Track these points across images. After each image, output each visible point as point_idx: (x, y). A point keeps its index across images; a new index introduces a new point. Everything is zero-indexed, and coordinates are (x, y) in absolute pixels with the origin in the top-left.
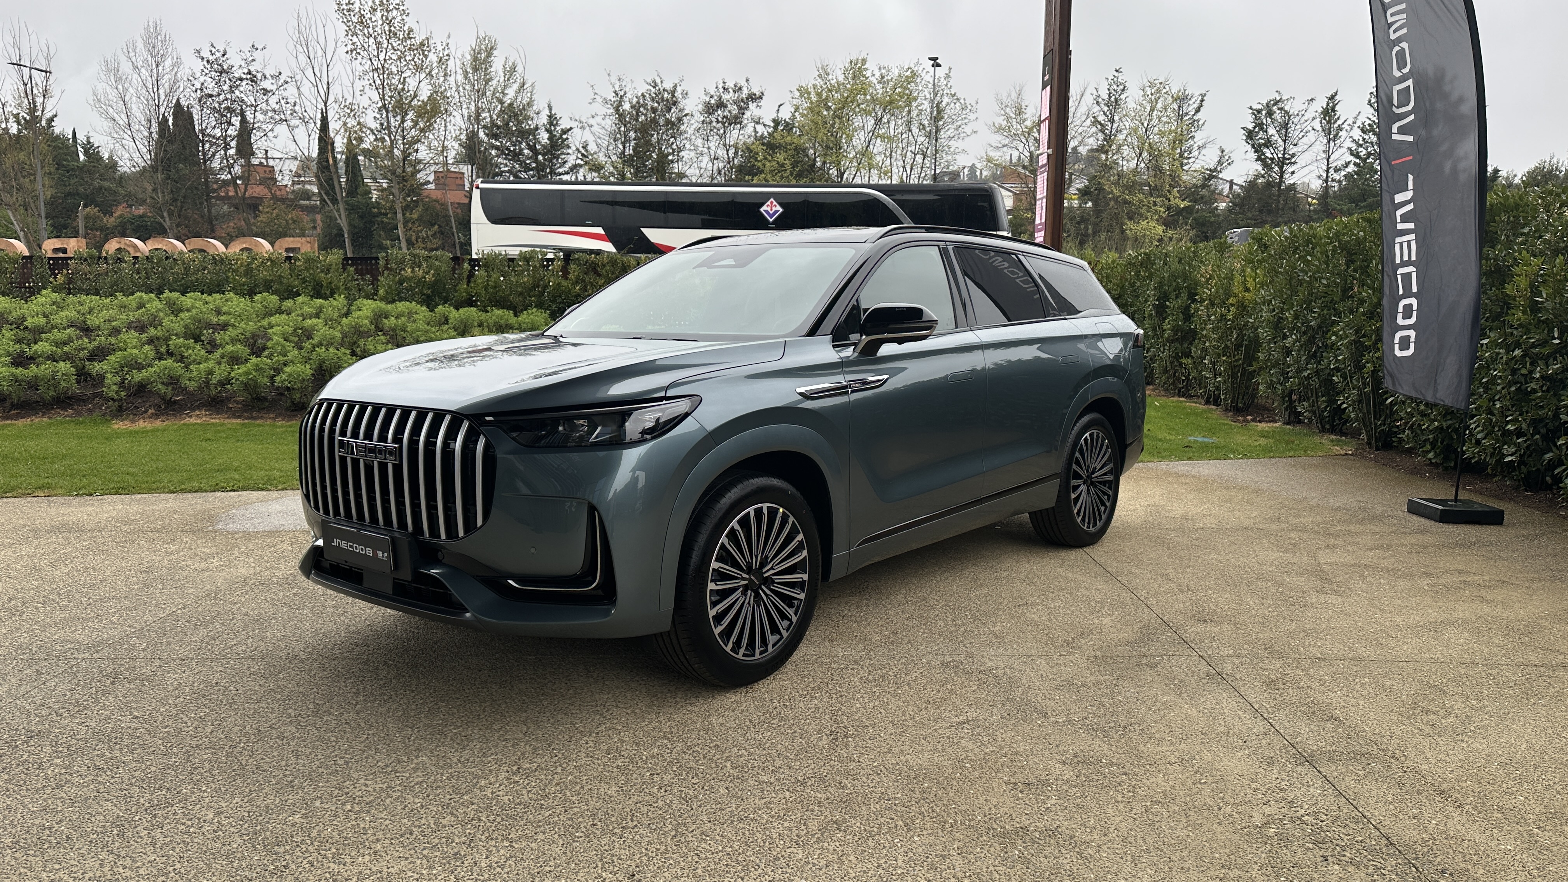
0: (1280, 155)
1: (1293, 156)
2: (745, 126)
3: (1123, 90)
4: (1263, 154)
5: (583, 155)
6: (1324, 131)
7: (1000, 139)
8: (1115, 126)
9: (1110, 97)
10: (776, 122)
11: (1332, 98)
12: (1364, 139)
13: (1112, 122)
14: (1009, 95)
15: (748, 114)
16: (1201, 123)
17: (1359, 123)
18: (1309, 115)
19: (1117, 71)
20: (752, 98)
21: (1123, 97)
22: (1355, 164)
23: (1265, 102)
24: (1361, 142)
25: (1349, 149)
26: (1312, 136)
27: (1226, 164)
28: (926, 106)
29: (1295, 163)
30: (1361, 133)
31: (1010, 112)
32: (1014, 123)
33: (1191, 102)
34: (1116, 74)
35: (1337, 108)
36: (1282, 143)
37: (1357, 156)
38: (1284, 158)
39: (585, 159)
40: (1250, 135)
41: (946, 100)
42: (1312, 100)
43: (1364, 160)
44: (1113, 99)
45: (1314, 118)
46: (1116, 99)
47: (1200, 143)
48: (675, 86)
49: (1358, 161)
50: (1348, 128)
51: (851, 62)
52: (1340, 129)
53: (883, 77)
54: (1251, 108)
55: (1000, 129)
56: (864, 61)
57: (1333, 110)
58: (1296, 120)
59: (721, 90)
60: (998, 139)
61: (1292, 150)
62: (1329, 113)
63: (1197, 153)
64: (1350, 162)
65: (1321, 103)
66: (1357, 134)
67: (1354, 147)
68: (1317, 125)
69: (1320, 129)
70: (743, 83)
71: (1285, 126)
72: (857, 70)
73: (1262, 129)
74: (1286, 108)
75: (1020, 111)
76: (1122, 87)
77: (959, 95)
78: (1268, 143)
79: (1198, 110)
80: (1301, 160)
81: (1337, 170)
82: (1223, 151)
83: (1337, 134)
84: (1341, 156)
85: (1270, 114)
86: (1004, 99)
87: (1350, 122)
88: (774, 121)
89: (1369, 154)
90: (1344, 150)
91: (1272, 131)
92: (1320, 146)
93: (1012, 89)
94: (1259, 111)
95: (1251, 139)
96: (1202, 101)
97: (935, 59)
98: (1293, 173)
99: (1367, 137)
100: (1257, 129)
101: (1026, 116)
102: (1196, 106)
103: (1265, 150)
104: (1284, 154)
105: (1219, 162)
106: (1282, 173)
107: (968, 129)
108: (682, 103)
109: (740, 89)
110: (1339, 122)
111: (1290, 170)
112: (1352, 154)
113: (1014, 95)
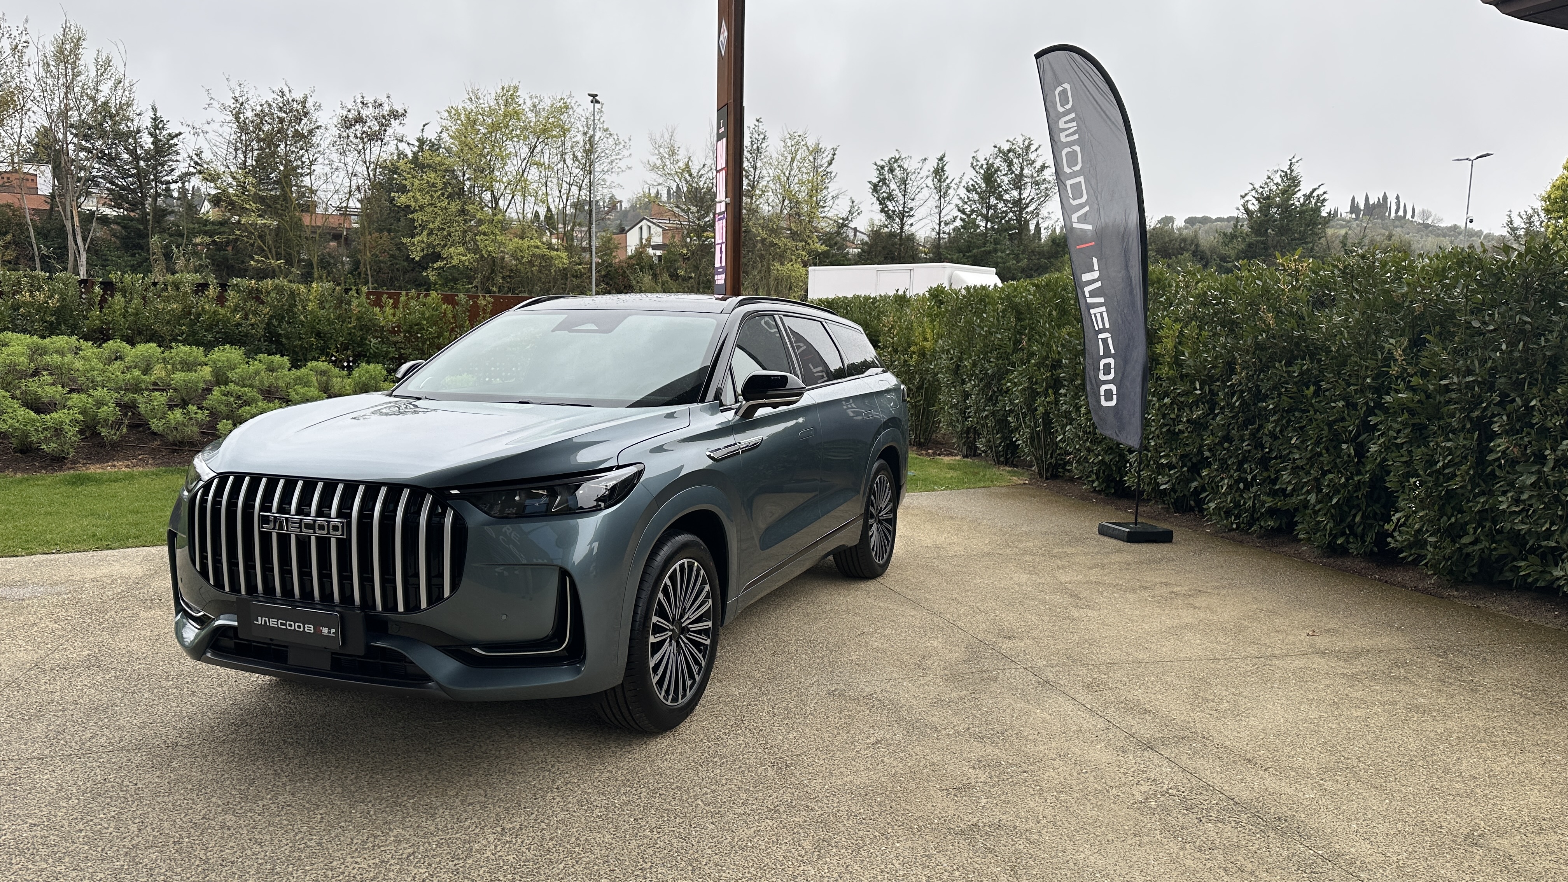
0: (901, 209)
1: (911, 209)
2: (387, 144)
3: (764, 139)
4: (886, 207)
5: (196, 163)
6: (936, 188)
7: (654, 177)
8: (757, 172)
9: (752, 145)
10: (421, 142)
11: (941, 159)
12: (968, 198)
13: (755, 168)
14: (662, 136)
15: (390, 131)
16: (833, 175)
17: (964, 183)
18: (924, 173)
19: (758, 121)
20: (395, 114)
21: (764, 145)
22: (962, 219)
23: (887, 160)
24: (966, 200)
25: (957, 205)
26: (925, 193)
27: (855, 214)
28: (580, 138)
29: (913, 216)
30: (965, 192)
31: (664, 152)
32: (668, 163)
33: (824, 155)
34: (757, 123)
35: (945, 168)
36: (902, 198)
37: (963, 212)
38: (904, 211)
39: (198, 168)
40: (875, 188)
41: (598, 135)
42: (925, 159)
43: (969, 216)
44: (755, 147)
45: (927, 177)
46: (758, 147)
47: (834, 194)
48: (306, 97)
49: (964, 216)
50: (956, 187)
51: (503, 88)
52: (948, 187)
53: (535, 106)
54: (876, 164)
55: (654, 168)
56: (516, 89)
57: (943, 170)
58: (913, 177)
59: (360, 105)
60: (653, 177)
61: (910, 204)
62: (939, 172)
63: (831, 202)
64: (957, 217)
65: (932, 164)
66: (963, 192)
67: (961, 204)
68: (929, 182)
69: (933, 187)
70: (383, 99)
71: (904, 182)
72: (509, 97)
73: (885, 183)
74: (905, 166)
75: (673, 153)
76: (762, 136)
77: (612, 131)
78: (890, 197)
79: (830, 163)
80: (919, 214)
81: (946, 224)
82: (853, 202)
83: (947, 191)
84: (950, 211)
85: (891, 170)
86: (658, 139)
87: (956, 181)
88: (419, 140)
89: (973, 211)
90: (952, 206)
91: (893, 186)
92: (933, 202)
93: (665, 130)
94: (883, 168)
95: (877, 193)
96: (834, 155)
97: (594, 96)
98: (912, 225)
99: (971, 196)
100: (881, 184)
101: (679, 158)
102: (829, 159)
103: (888, 203)
104: (904, 208)
105: (850, 211)
106: (903, 224)
107: (623, 164)
108: (314, 115)
109: (381, 105)
110: (948, 181)
111: (909, 222)
112: (959, 210)
113: (667, 137)
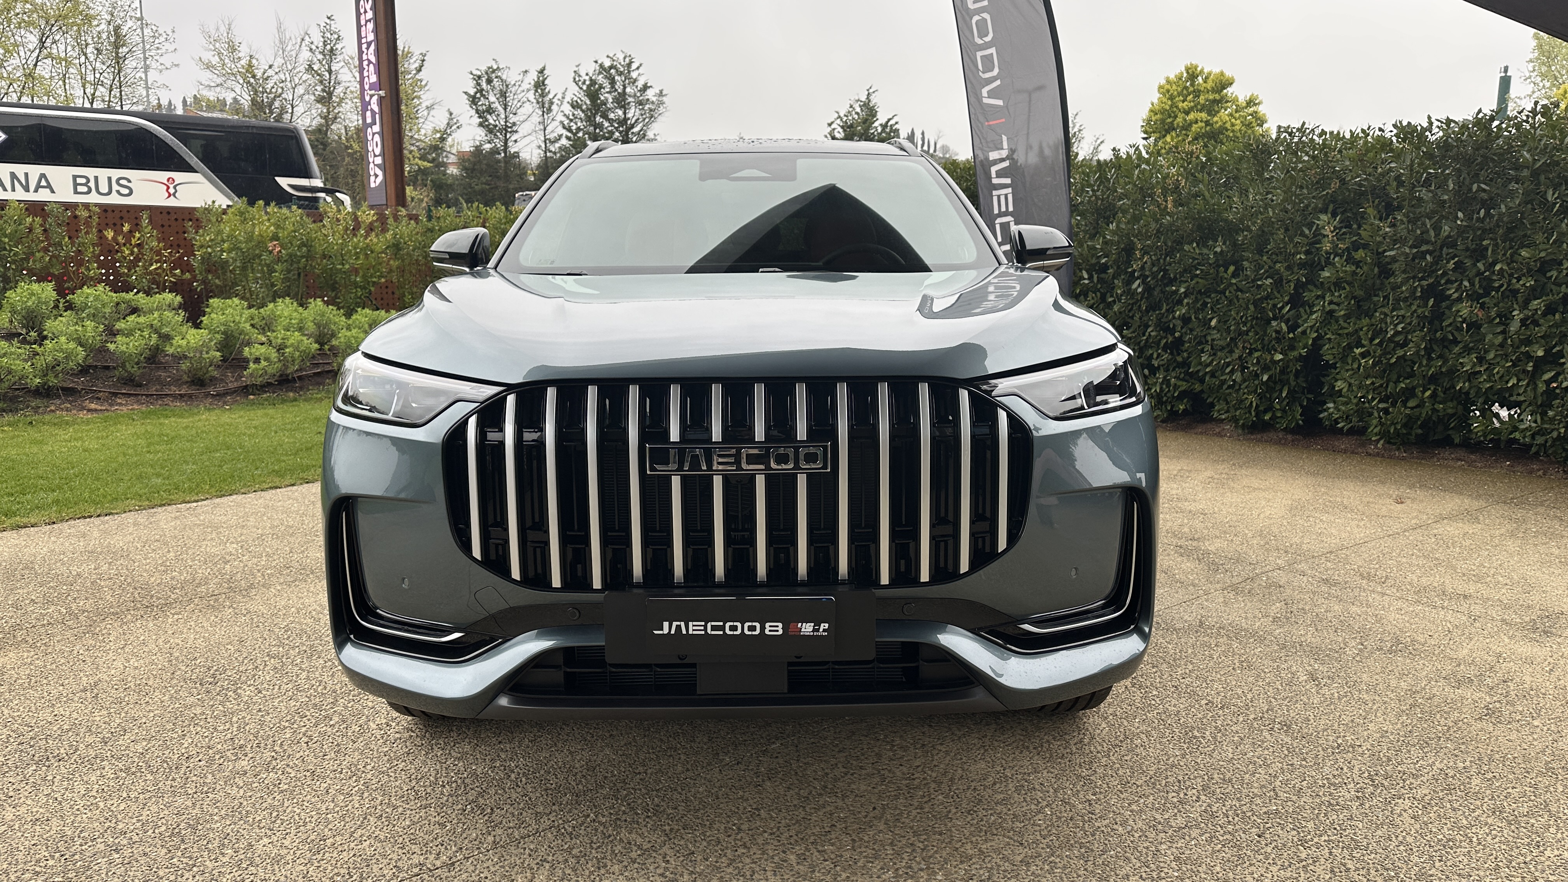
0: (503, 123)
1: (514, 124)
3: (338, 39)
4: (487, 120)
6: (538, 102)
7: (211, 77)
8: (333, 77)
9: (324, 45)
11: (541, 72)
12: (573, 115)
13: (330, 72)
16: (423, 83)
17: (568, 98)
18: (525, 86)
19: (329, 18)
21: (339, 46)
22: (568, 138)
23: (484, 68)
24: (571, 117)
25: (562, 122)
26: (528, 108)
27: (454, 127)
29: (516, 132)
30: (570, 108)
31: (222, 46)
32: (227, 61)
33: (412, 61)
34: (328, 21)
35: (546, 82)
36: (502, 111)
37: (569, 130)
38: (506, 126)
40: (473, 100)
42: (526, 71)
43: (575, 134)
44: (328, 47)
45: (528, 90)
46: (332, 48)
47: (428, 103)
49: (569, 134)
50: (559, 103)
52: (551, 103)
54: (472, 74)
57: (544, 84)
58: (513, 90)
61: (512, 119)
62: (540, 85)
63: (425, 113)
64: (562, 135)
65: (533, 77)
66: (567, 109)
67: (566, 122)
68: (531, 96)
69: (535, 101)
71: (503, 95)
73: (484, 96)
74: (504, 77)
75: (233, 49)
76: (336, 36)
78: (490, 110)
79: (419, 70)
80: (523, 129)
81: (552, 142)
82: (451, 114)
83: (550, 107)
84: (555, 129)
85: (489, 81)
87: (559, 96)
89: (579, 129)
90: (556, 123)
91: (492, 98)
92: (536, 118)
93: (221, 22)
94: (479, 77)
95: (476, 105)
96: (423, 61)
98: (516, 141)
99: (576, 113)
100: (478, 95)
101: (240, 55)
102: (417, 65)
103: (489, 116)
104: (506, 122)
105: (448, 124)
106: (506, 141)
107: (167, 60)
110: (551, 96)
111: (513, 138)
112: (564, 127)
113: (223, 29)
